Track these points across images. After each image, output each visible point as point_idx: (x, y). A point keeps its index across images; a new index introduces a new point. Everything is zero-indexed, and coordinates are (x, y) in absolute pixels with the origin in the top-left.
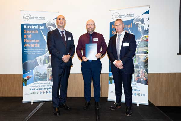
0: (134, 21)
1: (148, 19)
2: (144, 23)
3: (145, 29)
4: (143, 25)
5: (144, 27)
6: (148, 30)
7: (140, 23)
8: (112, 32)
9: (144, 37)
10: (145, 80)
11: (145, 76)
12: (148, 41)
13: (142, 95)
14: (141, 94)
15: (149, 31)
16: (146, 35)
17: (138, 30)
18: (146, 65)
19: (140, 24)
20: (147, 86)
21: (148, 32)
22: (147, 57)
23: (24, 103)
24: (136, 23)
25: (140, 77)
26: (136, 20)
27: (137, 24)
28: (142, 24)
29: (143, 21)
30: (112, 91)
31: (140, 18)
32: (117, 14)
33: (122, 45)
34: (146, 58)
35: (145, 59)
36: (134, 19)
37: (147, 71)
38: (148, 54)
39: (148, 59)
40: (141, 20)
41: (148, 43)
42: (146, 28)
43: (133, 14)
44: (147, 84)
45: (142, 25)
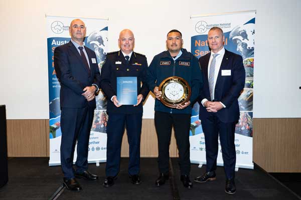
0: (231, 35)
1: (254, 33)
2: (247, 38)
3: (248, 47)
4: (245, 41)
5: (246, 45)
6: (253, 49)
7: (240, 38)
8: (196, 52)
9: (247, 61)
10: (248, 129)
11: (248, 124)
12: (253, 67)
13: (243, 153)
14: (241, 152)
15: (255, 51)
16: (249, 58)
17: (237, 49)
18: (249, 104)
19: (240, 40)
20: (252, 138)
21: (253, 53)
22: (251, 92)
23: (50, 166)
24: (233, 38)
25: (240, 124)
26: (235, 33)
27: (236, 40)
28: (244, 39)
29: (244, 35)
30: (195, 148)
31: (240, 30)
32: (203, 23)
33: (220, 73)
34: (249, 93)
35: (248, 96)
36: (230, 32)
37: (251, 114)
38: (252, 87)
39: (252, 96)
40: (243, 33)
41: (253, 71)
42: (250, 46)
43: (230, 24)
44: (251, 135)
45: (243, 41)
